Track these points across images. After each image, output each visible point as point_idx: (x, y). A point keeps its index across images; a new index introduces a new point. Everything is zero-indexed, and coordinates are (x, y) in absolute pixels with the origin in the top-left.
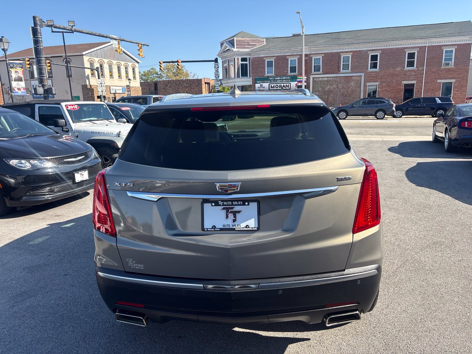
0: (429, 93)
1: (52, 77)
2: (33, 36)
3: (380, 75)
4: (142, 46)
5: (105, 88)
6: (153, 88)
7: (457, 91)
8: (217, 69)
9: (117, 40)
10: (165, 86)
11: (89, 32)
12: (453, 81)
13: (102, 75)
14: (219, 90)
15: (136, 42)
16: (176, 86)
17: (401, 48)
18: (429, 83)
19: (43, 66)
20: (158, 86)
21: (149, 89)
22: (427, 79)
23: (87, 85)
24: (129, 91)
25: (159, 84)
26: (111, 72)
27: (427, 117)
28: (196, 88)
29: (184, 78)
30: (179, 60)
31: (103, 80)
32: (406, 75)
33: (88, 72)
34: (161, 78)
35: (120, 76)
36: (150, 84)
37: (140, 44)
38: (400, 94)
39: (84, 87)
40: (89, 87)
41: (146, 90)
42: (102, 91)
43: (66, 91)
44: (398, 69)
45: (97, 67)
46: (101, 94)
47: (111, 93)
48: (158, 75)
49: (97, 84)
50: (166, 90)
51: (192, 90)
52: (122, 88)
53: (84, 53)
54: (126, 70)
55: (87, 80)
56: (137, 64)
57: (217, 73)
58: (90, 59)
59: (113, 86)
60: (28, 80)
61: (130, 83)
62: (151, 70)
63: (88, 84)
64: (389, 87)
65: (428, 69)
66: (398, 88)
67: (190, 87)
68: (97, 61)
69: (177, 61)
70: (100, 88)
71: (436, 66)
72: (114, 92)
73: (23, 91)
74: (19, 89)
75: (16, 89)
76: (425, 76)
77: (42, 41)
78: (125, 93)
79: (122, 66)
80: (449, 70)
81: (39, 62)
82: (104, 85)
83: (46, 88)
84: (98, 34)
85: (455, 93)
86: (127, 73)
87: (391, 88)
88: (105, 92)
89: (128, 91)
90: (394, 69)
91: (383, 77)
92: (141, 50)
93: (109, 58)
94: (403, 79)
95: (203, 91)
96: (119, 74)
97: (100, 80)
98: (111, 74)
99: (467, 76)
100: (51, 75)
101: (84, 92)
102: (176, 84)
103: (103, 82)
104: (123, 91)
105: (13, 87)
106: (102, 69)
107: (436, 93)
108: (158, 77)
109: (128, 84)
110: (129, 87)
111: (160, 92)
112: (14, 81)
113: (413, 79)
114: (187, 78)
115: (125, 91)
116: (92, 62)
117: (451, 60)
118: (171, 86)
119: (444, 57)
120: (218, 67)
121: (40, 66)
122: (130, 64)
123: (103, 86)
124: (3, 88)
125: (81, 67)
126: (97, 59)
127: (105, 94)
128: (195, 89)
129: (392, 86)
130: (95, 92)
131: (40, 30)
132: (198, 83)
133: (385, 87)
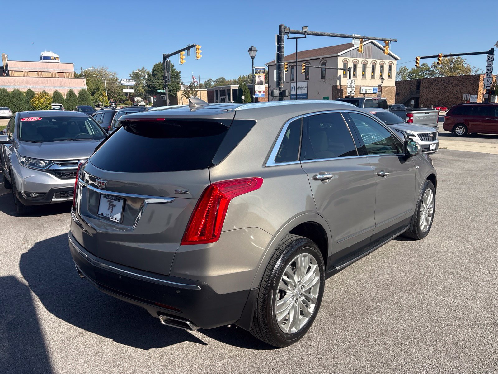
1: (308, 79)
2: (277, 43)
4: (389, 42)
5: (354, 88)
6: (415, 87)
8: (491, 63)
9: (359, 38)
10: (430, 84)
11: (330, 34)
13: (354, 75)
14: (489, 89)
15: (381, 39)
16: (444, 84)
19: (282, 70)
20: (421, 85)
21: (411, 88)
23: (337, 86)
24: (380, 91)
25: (423, 83)
26: (364, 71)
28: (470, 86)
29: (462, 74)
30: (441, 55)
31: (353, 80)
33: (340, 73)
34: (433, 75)
35: (373, 76)
36: (412, 82)
37: (387, 40)
39: (335, 87)
40: (339, 87)
41: (406, 89)
42: (351, 92)
43: (318, 92)
45: (350, 67)
46: (350, 95)
47: (360, 94)
48: (429, 71)
49: (347, 85)
50: (430, 89)
51: (464, 88)
52: (374, 88)
53: (339, 54)
54: (381, 69)
55: (338, 80)
56: (395, 62)
57: (490, 67)
58: (345, 60)
59: (364, 86)
60: (289, 82)
61: (382, 82)
62: (422, 66)
63: (338, 84)
67: (463, 84)
68: (352, 61)
69: (437, 55)
70: (349, 88)
72: (364, 92)
73: (262, 93)
74: (260, 92)
75: (257, 92)
77: (284, 47)
78: (376, 94)
79: (378, 64)
81: (279, 68)
82: (354, 85)
83: (282, 90)
84: (340, 35)
86: (382, 71)
88: (354, 93)
89: (378, 92)
92: (387, 47)
93: (364, 57)
95: (479, 90)
96: (373, 73)
97: (350, 80)
98: (363, 74)
100: (308, 77)
101: (334, 92)
102: (444, 82)
103: (353, 82)
104: (374, 92)
105: (255, 90)
106: (355, 68)
108: (428, 74)
109: (380, 84)
110: (380, 87)
111: (423, 91)
112: (257, 85)
114: (467, 74)
115: (376, 92)
116: (346, 62)
118: (437, 84)
120: (492, 59)
121: (280, 70)
122: (387, 62)
123: (352, 86)
124: (269, 90)
125: (333, 68)
126: (351, 59)
127: (354, 94)
128: (468, 88)
130: (344, 93)
131: (284, 37)
132: (474, 80)
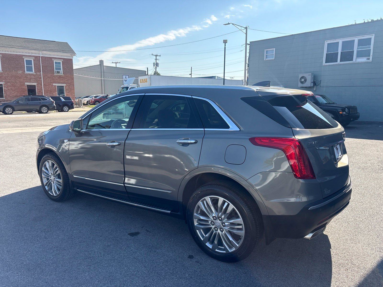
0: (48, 93)
3: (4, 76)
7: (68, 93)
12: (64, 85)
17: (19, 55)
18: (47, 86)
22: (45, 82)
27: (54, 112)
32: (27, 78)
38: (25, 93)
44: (19, 72)
64: (14, 86)
65: (44, 74)
66: (22, 88)
71: (50, 73)
76: (43, 79)
80: (60, 77)
85: (67, 94)
87: (16, 87)
90: (16, 72)
91: (7, 77)
94: (25, 81)
99: (73, 82)
107: (54, 94)
113: (33, 81)
117: (60, 69)
119: (55, 67)
129: (16, 86)
133: (10, 86)
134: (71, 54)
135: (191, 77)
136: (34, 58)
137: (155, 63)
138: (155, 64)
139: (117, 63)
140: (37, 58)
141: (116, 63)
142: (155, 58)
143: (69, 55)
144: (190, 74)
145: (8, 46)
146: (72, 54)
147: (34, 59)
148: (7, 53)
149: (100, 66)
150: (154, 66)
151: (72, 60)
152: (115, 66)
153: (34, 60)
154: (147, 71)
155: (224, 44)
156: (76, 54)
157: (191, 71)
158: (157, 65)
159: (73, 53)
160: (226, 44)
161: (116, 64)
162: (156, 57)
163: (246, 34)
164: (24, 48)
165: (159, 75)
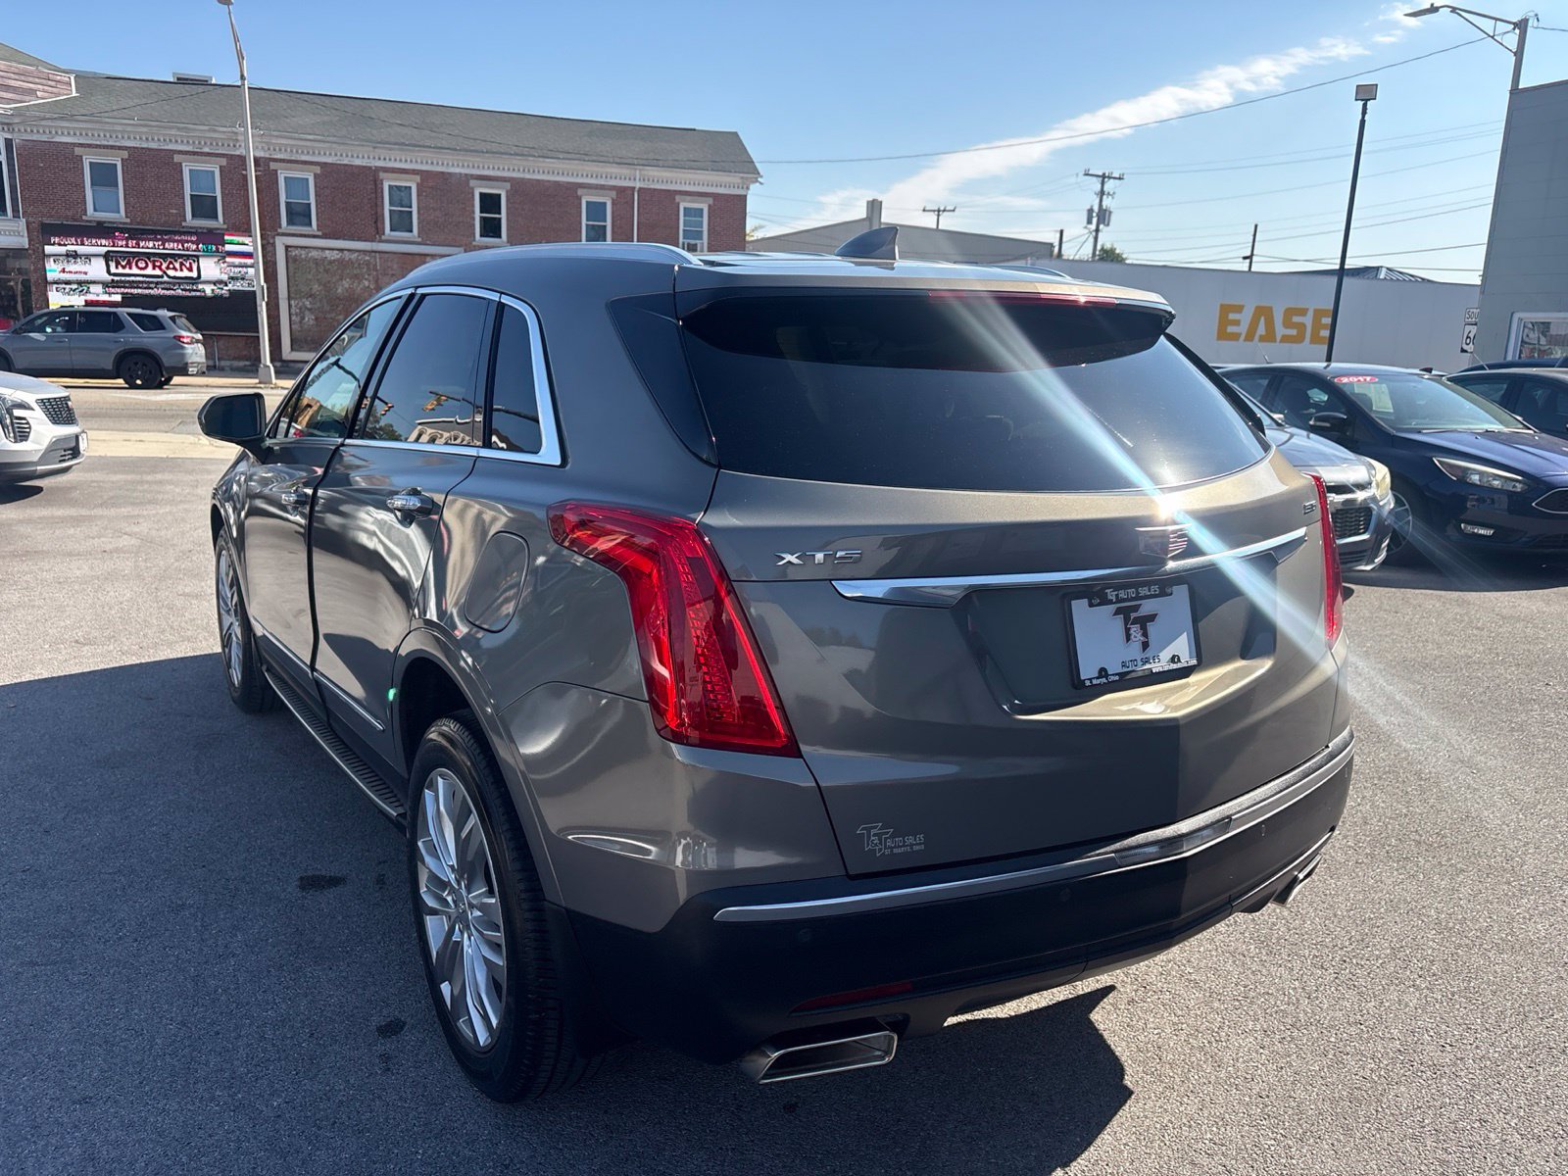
134: (742, 178)
135: (1247, 269)
136: (614, 194)
137: (1096, 208)
138: (1094, 214)
139: (944, 211)
140: (623, 194)
141: (939, 211)
142: (1099, 186)
143: (735, 179)
144: (1245, 258)
145: (532, 152)
146: (745, 175)
147: (615, 197)
148: (527, 176)
149: (868, 223)
150: (1089, 222)
151: (743, 199)
152: (935, 227)
153: (613, 204)
154: (1056, 244)
155: (1361, 103)
156: (762, 177)
157: (1251, 241)
158: (1103, 216)
159: (748, 169)
160: (1369, 103)
161: (938, 215)
162: (1103, 184)
163: (1519, 54)
164: (584, 156)
165: (1121, 261)
